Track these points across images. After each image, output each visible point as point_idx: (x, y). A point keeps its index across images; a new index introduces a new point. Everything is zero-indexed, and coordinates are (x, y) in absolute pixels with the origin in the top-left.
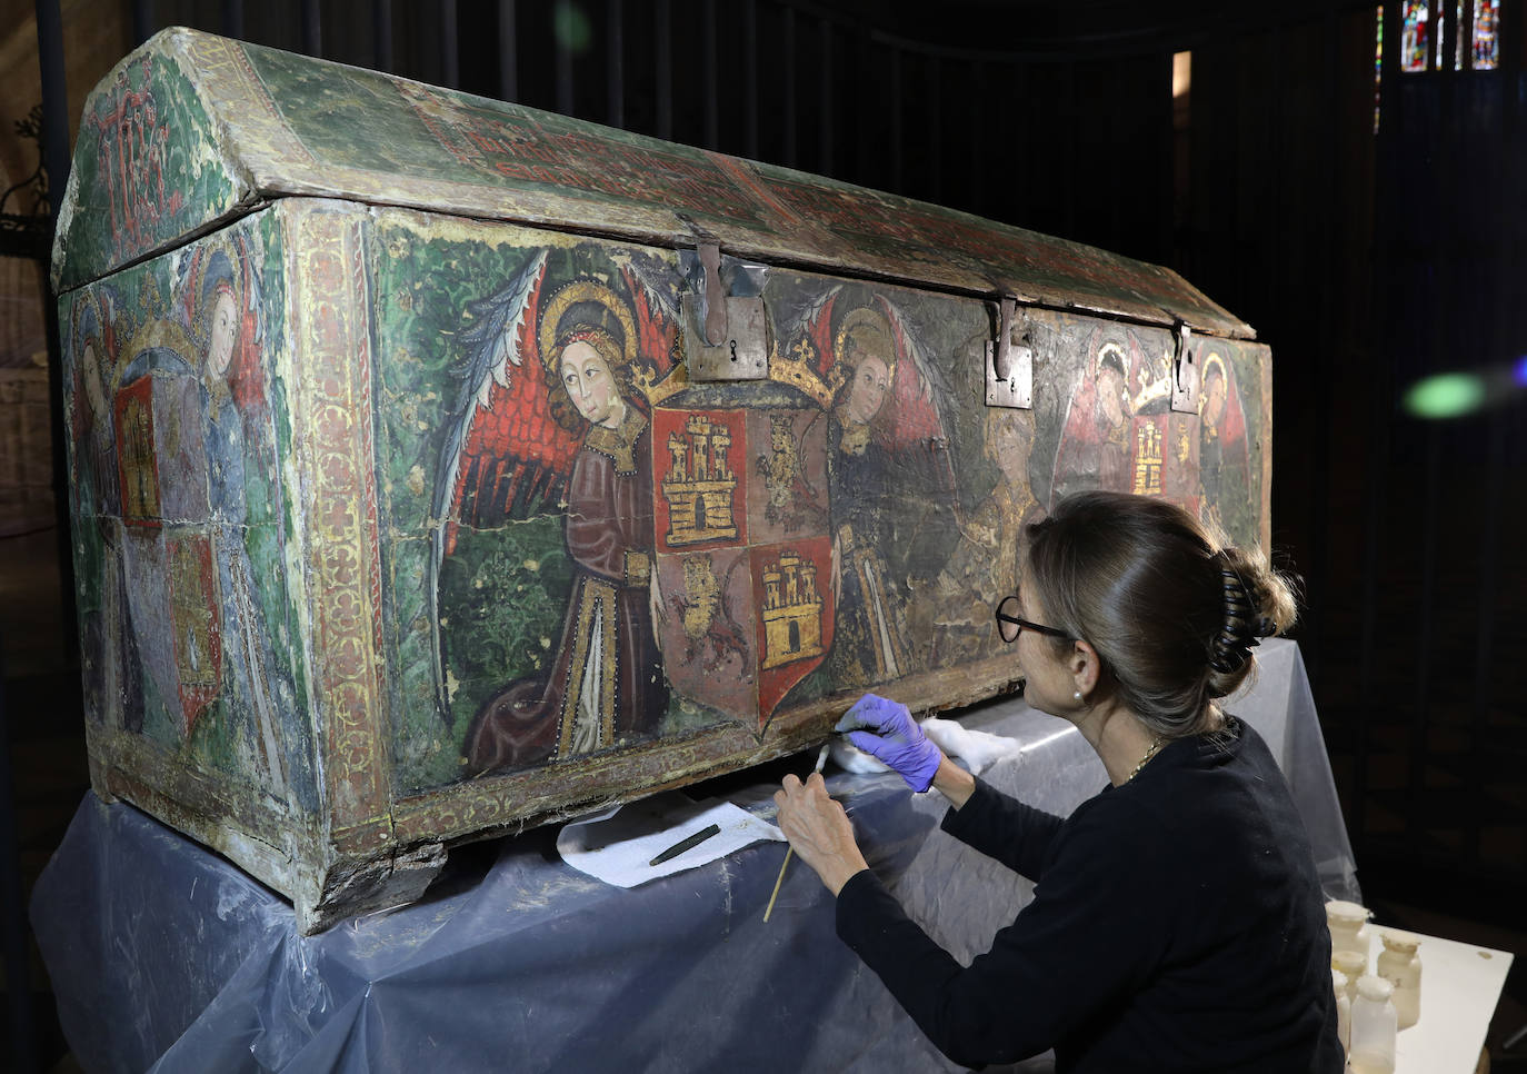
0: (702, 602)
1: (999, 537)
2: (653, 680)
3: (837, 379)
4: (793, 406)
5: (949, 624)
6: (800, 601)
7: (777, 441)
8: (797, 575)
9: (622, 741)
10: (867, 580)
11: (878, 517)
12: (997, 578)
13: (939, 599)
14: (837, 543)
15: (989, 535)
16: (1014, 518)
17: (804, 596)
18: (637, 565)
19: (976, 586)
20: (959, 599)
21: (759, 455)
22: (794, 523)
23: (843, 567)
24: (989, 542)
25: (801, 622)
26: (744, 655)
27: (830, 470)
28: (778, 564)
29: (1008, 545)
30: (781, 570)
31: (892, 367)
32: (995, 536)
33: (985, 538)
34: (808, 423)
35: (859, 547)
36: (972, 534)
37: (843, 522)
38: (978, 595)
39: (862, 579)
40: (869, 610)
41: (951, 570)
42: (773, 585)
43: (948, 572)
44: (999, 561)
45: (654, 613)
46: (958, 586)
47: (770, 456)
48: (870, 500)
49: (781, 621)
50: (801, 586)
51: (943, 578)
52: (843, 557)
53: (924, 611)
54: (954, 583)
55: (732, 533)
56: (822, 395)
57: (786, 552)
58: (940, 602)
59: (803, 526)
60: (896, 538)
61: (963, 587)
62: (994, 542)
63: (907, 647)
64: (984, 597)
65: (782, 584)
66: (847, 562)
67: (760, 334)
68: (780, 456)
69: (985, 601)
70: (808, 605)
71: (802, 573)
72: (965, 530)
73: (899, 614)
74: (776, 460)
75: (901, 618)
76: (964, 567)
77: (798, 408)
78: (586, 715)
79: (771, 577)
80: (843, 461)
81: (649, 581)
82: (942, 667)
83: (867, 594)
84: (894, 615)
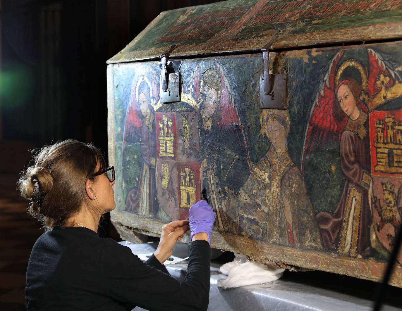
0: (166, 177)
1: (270, 178)
2: (156, 199)
3: (200, 100)
4: (187, 111)
5: (245, 216)
6: (190, 185)
7: (184, 124)
8: (189, 175)
9: (151, 216)
10: (211, 184)
11: (216, 158)
12: (269, 200)
13: (240, 202)
14: (202, 166)
15: (266, 176)
16: (279, 170)
17: (191, 184)
18: (153, 161)
19: (259, 201)
20: (249, 205)
21: (180, 129)
22: (189, 155)
23: (204, 176)
24: (265, 180)
25: (191, 194)
26: (175, 199)
27: (200, 136)
28: (184, 170)
29: (275, 184)
30: (185, 172)
31: (219, 93)
32: (268, 177)
33: (263, 177)
34: (192, 117)
35: (209, 169)
36: (256, 174)
37: (204, 158)
38: (259, 206)
39: (209, 183)
40: (212, 197)
41: (245, 189)
42: (183, 177)
43: (244, 189)
44: (270, 191)
45: (156, 177)
46: (248, 198)
47: (183, 129)
48: (212, 150)
49: (185, 191)
50: (191, 179)
51: (241, 191)
52: (204, 172)
53: (234, 205)
54: (246, 196)
55: (173, 155)
56: (196, 106)
57: (186, 165)
58: (240, 203)
59: (192, 157)
60: (222, 168)
61: (251, 199)
62: (267, 180)
63: (227, 219)
64: (263, 208)
65: (185, 177)
66: (205, 174)
67: (177, 85)
68: (185, 129)
69: (263, 211)
70: (192, 188)
71: (191, 175)
72: (253, 171)
73: (223, 203)
74: (184, 131)
75: (224, 205)
76: (252, 189)
77: (189, 112)
78: (144, 204)
79: (182, 174)
80: (203, 132)
81: (155, 167)
82: (243, 236)
83: (211, 190)
84: (221, 202)
